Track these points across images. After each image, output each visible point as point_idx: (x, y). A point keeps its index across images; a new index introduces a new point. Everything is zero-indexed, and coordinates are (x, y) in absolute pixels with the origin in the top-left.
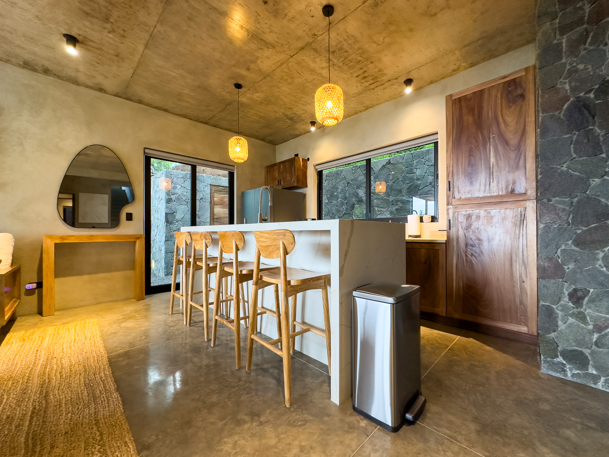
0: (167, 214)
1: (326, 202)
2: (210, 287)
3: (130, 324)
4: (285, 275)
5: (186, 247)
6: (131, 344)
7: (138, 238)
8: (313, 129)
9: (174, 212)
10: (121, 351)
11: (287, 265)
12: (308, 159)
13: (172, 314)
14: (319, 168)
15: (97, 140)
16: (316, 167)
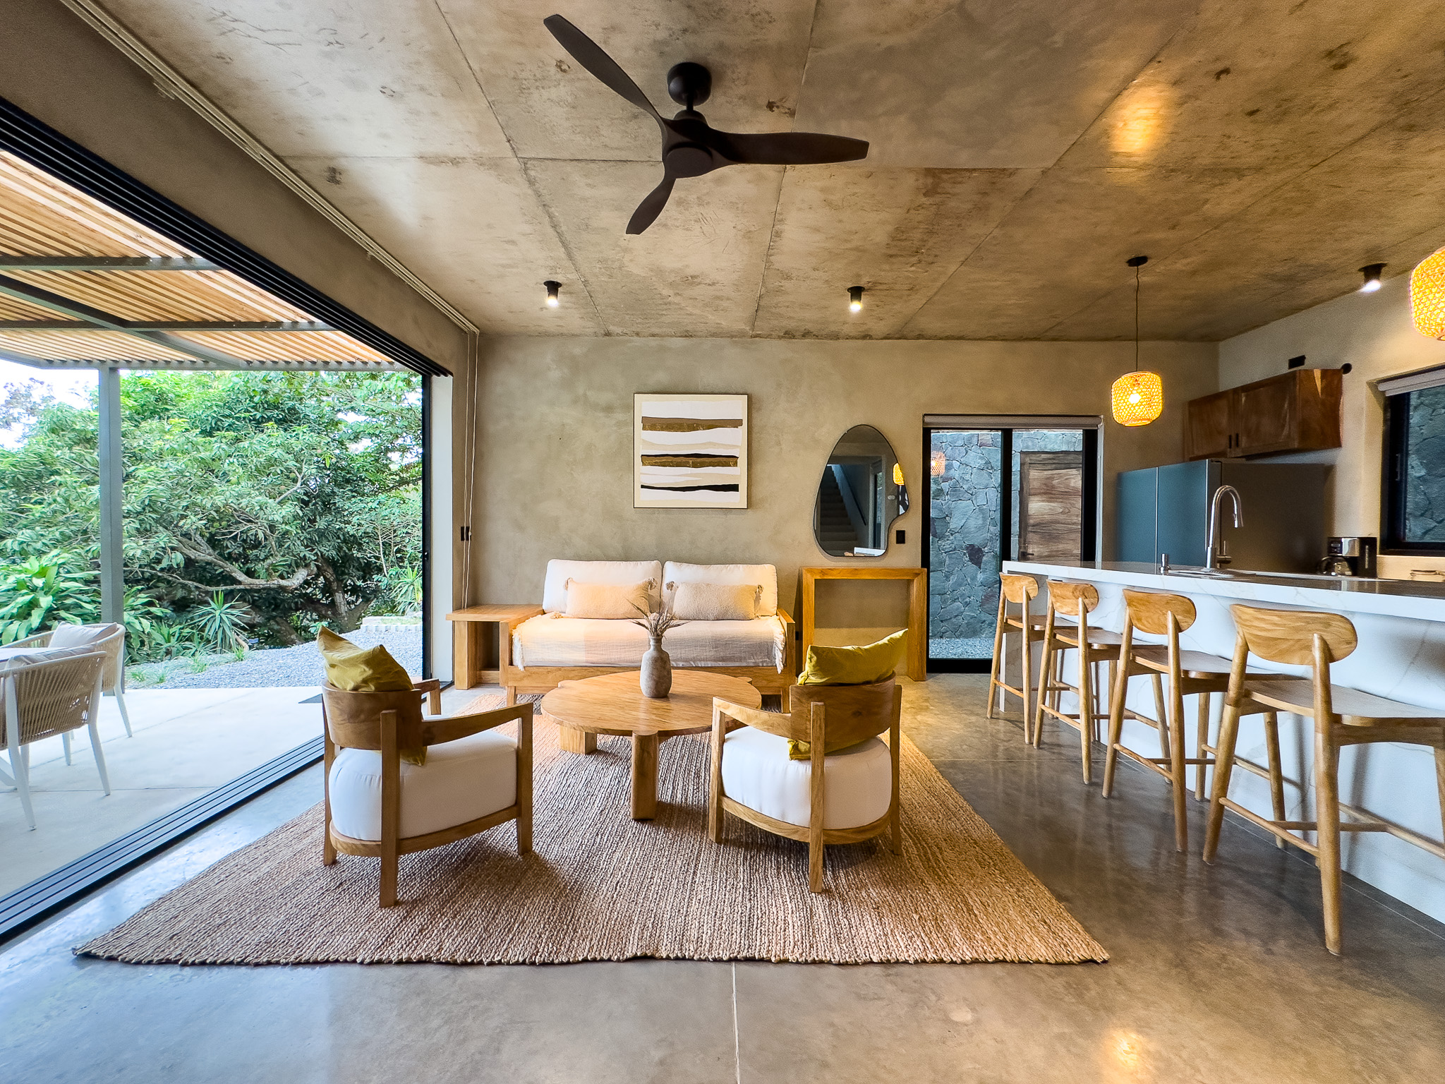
1: (1418, 475)
2: (1063, 680)
4: (1328, 701)
5: (1028, 604)
7: (917, 575)
8: (1372, 285)
11: (1333, 681)
12: (1347, 368)
13: (991, 718)
14: (1393, 389)
15: (858, 419)
16: (1382, 387)
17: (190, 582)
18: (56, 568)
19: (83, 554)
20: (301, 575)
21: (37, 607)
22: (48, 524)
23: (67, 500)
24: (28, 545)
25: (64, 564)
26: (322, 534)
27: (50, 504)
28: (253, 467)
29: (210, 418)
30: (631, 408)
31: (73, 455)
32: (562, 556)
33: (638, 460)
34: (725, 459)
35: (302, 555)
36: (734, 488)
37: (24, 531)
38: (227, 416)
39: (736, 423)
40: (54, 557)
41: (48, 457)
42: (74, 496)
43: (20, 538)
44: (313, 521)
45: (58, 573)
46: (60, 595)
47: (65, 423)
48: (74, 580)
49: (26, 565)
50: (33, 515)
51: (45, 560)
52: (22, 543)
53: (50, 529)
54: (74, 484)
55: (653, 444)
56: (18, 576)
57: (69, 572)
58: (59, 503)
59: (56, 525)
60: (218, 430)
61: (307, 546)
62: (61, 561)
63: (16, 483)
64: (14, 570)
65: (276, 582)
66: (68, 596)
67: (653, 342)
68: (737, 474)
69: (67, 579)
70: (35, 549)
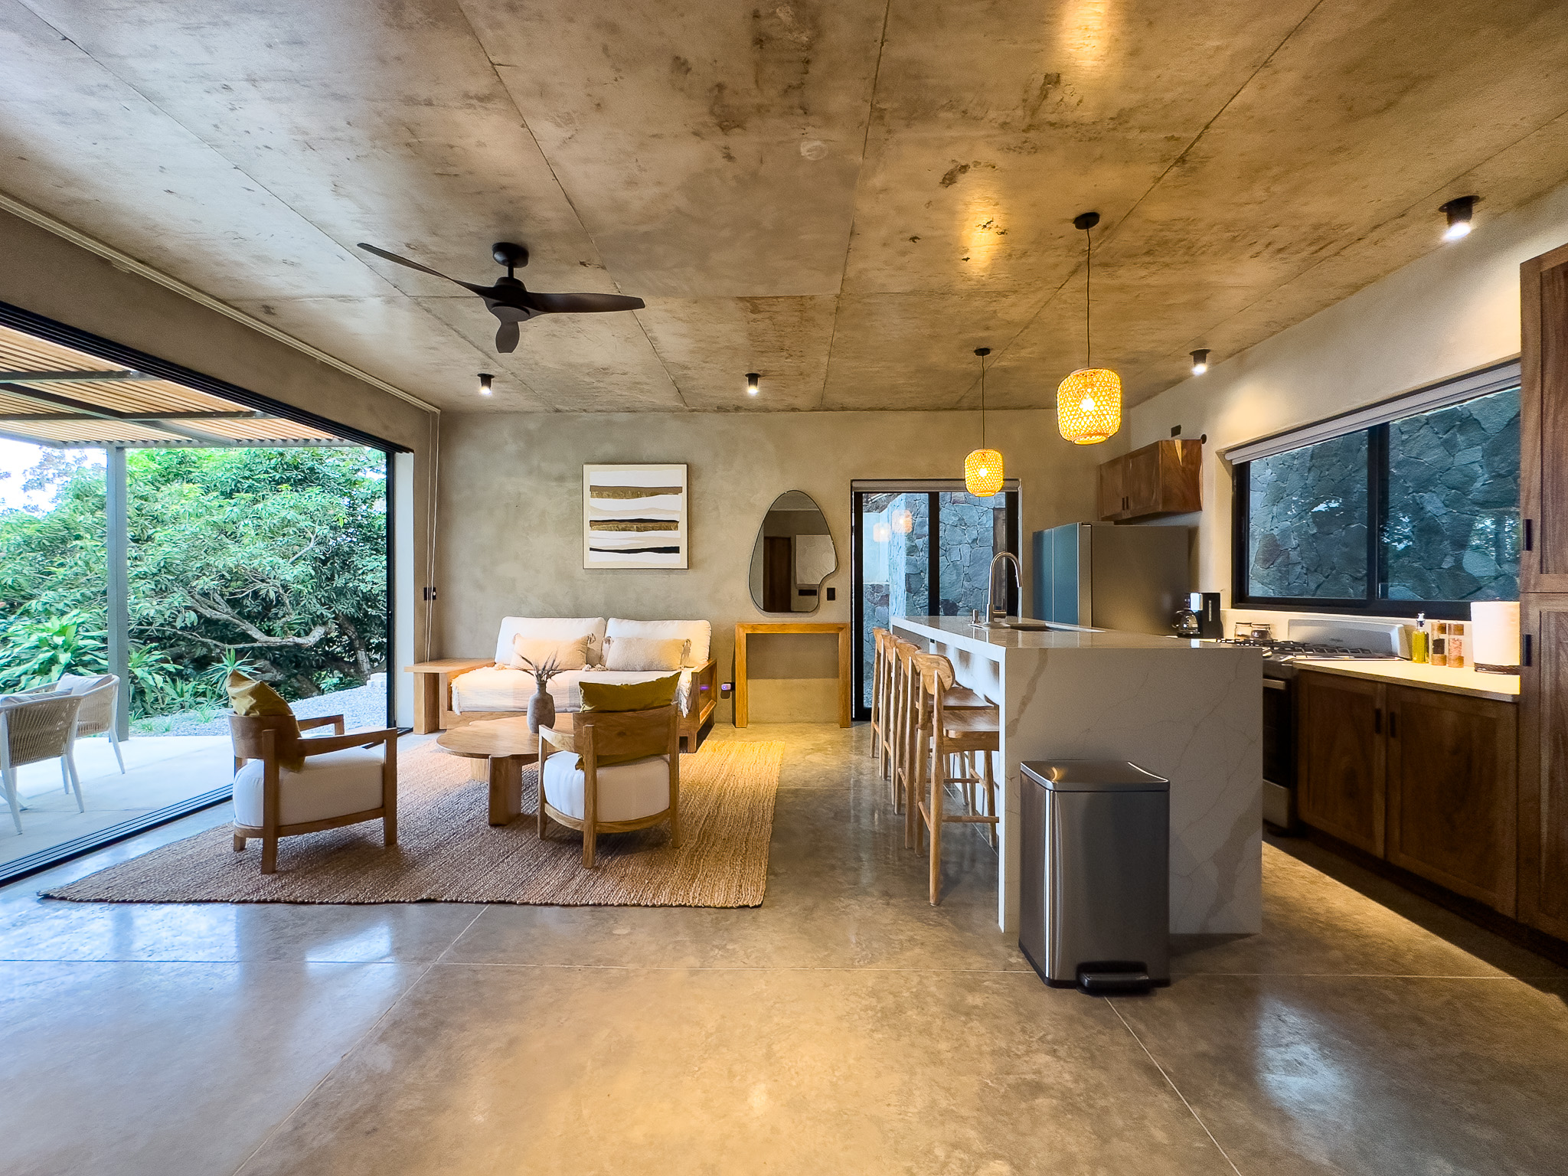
0: (908, 576)
3: (816, 758)
6: (806, 783)
7: (841, 629)
8: (1200, 369)
9: (922, 571)
10: (793, 787)
12: (1204, 438)
14: (1238, 458)
15: (791, 485)
16: (1228, 457)
17: (209, 640)
18: (76, 627)
19: (101, 614)
20: (318, 633)
21: (57, 663)
22: (69, 584)
23: (87, 564)
24: (51, 605)
25: (83, 623)
26: (341, 592)
27: (71, 567)
28: (267, 529)
29: (229, 480)
30: (580, 477)
31: (95, 520)
32: (517, 614)
33: (587, 524)
34: (666, 524)
35: (318, 613)
36: (676, 550)
37: (48, 592)
38: (247, 478)
39: (676, 490)
40: (73, 616)
41: (70, 521)
42: (94, 559)
43: (44, 599)
44: (331, 579)
45: (77, 632)
46: (78, 652)
47: (88, 489)
48: (93, 638)
49: (48, 625)
50: (57, 578)
51: (65, 620)
52: (46, 603)
53: (72, 591)
54: (94, 548)
55: (601, 510)
56: (40, 635)
57: (87, 631)
58: (80, 566)
59: (78, 587)
60: (238, 492)
61: (323, 605)
62: (81, 620)
63: (42, 548)
64: (37, 629)
65: (291, 640)
66: (85, 653)
67: (601, 417)
68: (677, 537)
69: (85, 638)
70: (58, 610)
